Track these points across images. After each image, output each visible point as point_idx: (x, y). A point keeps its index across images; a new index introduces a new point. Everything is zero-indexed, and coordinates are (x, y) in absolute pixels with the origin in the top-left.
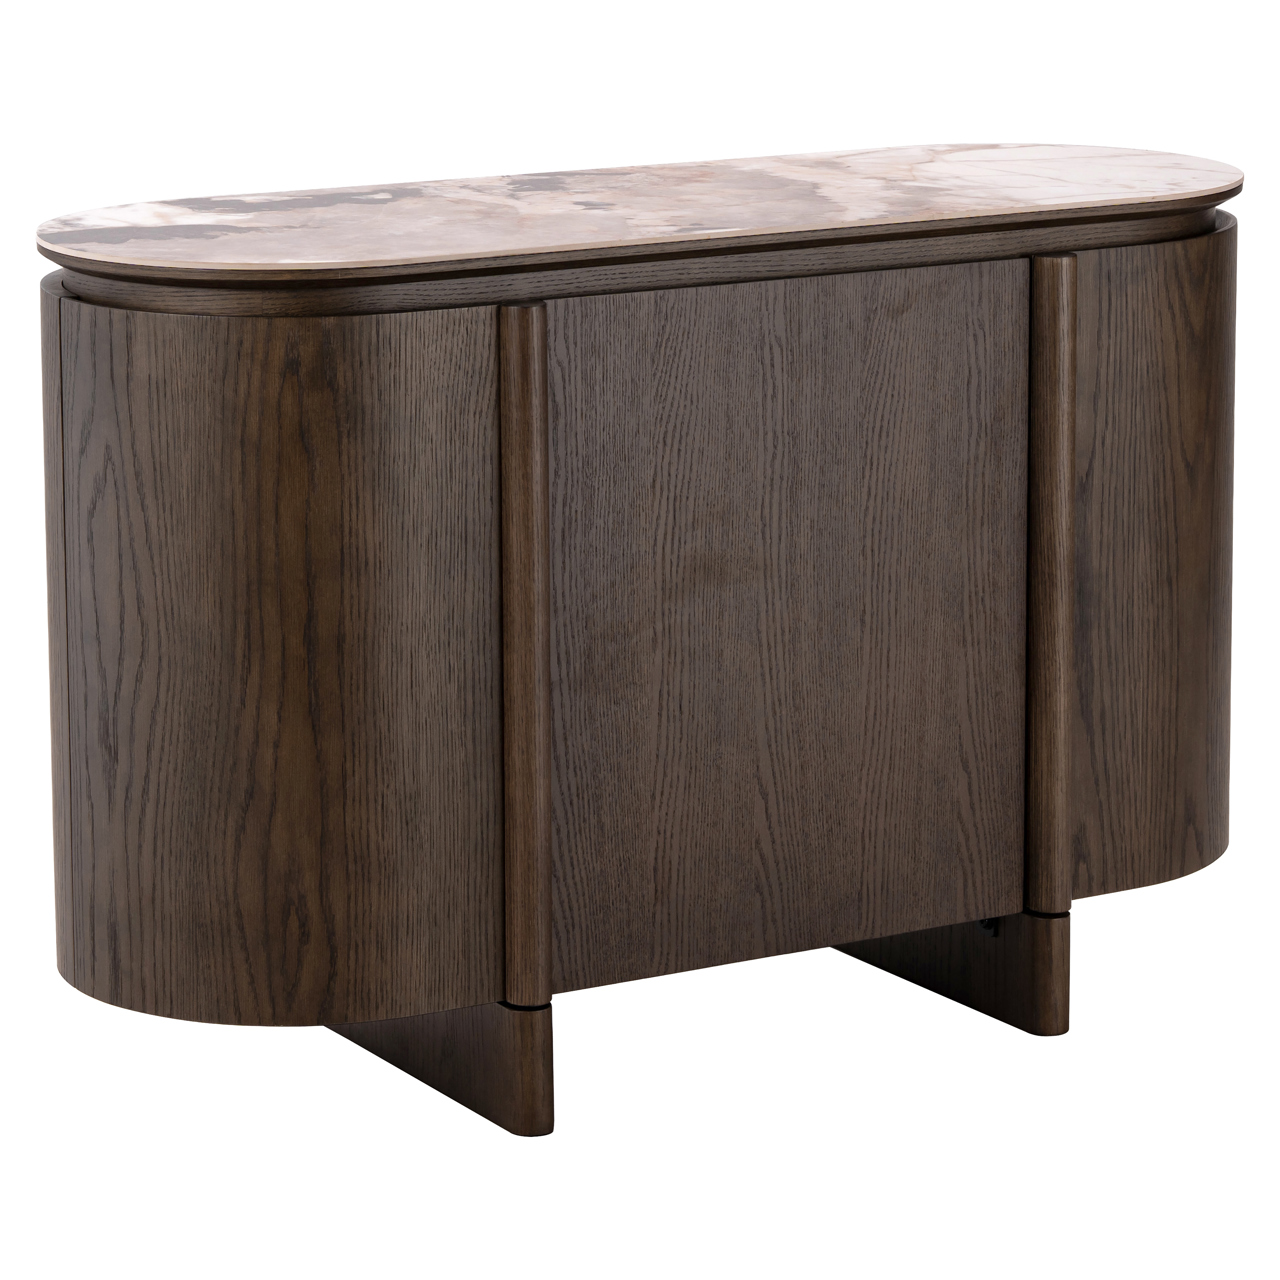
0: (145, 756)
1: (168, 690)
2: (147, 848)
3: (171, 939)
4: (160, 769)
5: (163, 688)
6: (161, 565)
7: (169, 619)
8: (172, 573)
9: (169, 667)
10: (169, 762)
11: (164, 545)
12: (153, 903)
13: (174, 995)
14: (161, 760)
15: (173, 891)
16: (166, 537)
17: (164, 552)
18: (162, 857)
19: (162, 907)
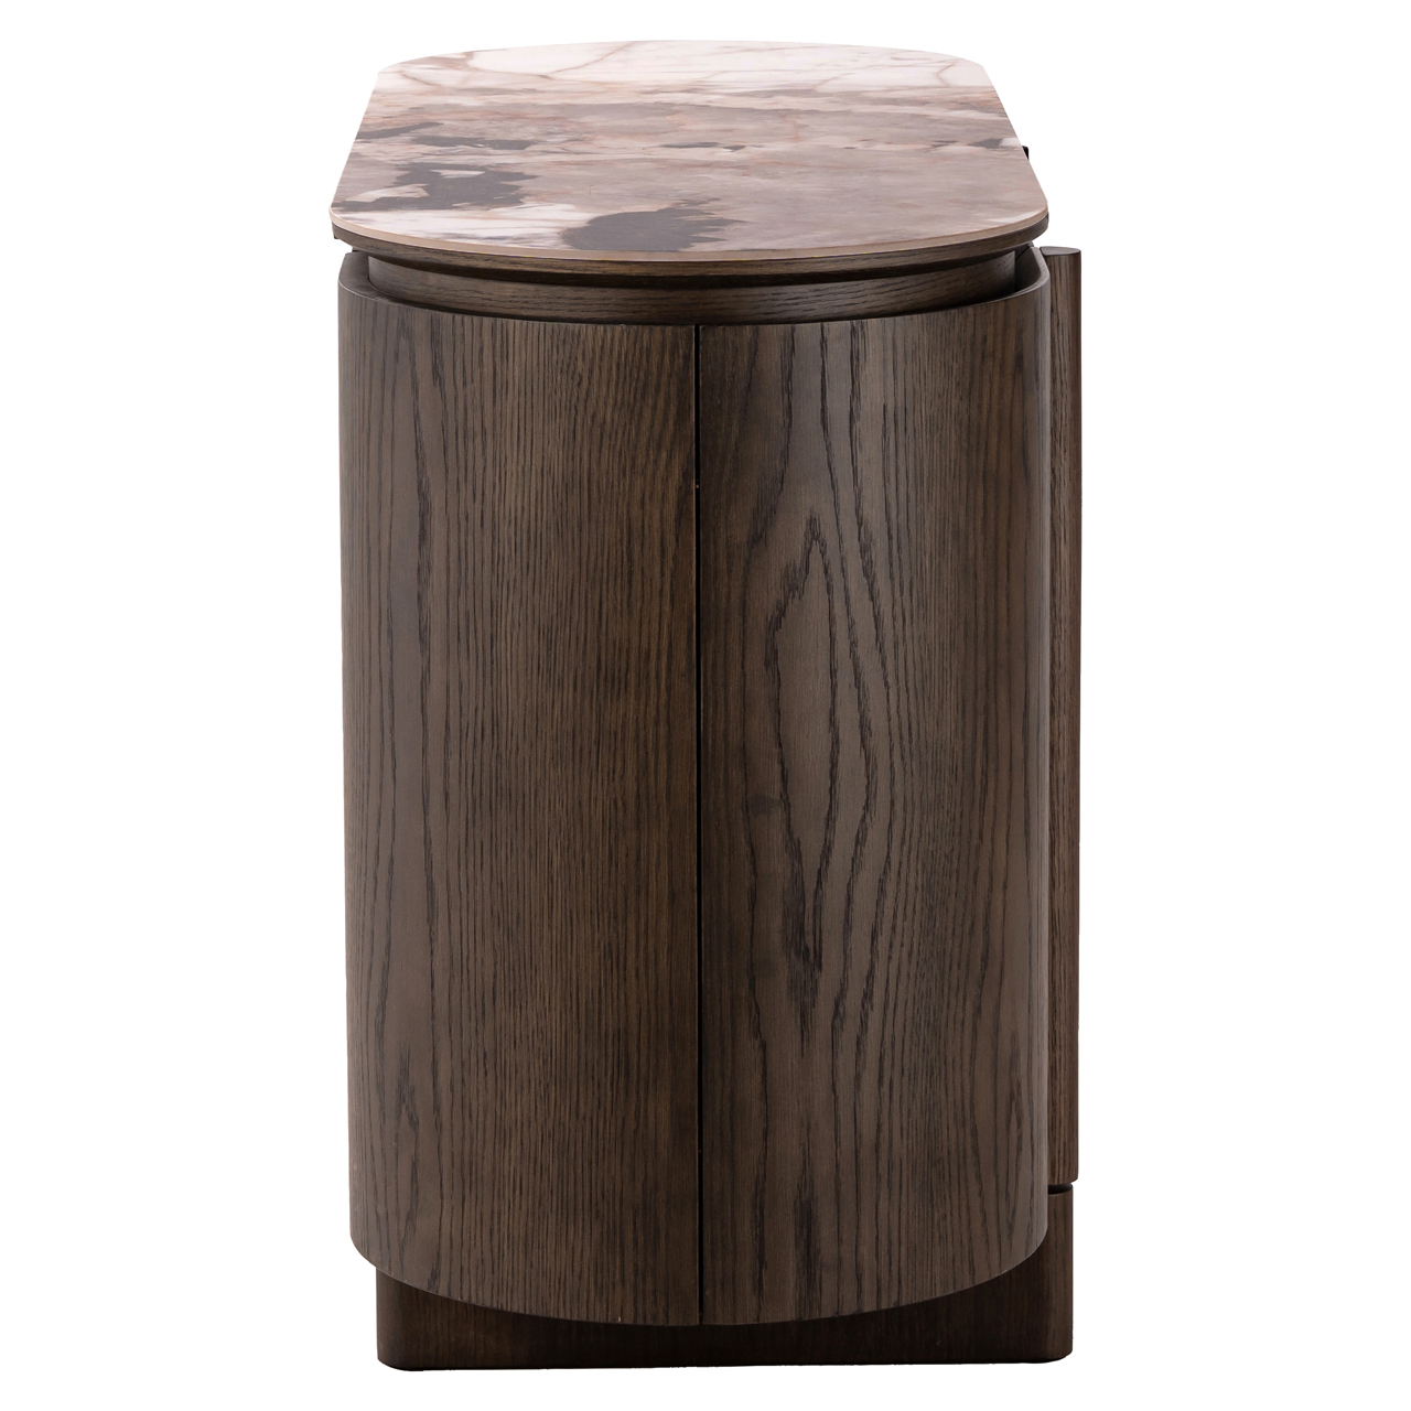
0: (869, 946)
1: (903, 843)
2: (869, 1079)
3: (900, 1194)
4: (890, 957)
5: (896, 844)
6: (896, 670)
7: (906, 743)
8: (911, 678)
9: (905, 810)
10: (902, 945)
11: (901, 641)
12: (877, 1151)
13: (903, 1272)
14: (891, 946)
15: (905, 1125)
16: (904, 629)
17: (901, 650)
18: (891, 1082)
19: (890, 1152)
